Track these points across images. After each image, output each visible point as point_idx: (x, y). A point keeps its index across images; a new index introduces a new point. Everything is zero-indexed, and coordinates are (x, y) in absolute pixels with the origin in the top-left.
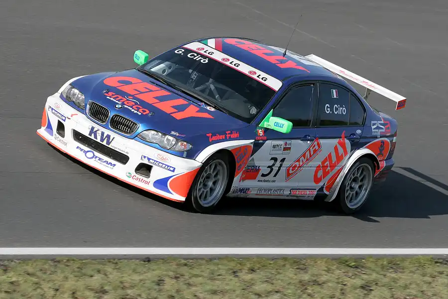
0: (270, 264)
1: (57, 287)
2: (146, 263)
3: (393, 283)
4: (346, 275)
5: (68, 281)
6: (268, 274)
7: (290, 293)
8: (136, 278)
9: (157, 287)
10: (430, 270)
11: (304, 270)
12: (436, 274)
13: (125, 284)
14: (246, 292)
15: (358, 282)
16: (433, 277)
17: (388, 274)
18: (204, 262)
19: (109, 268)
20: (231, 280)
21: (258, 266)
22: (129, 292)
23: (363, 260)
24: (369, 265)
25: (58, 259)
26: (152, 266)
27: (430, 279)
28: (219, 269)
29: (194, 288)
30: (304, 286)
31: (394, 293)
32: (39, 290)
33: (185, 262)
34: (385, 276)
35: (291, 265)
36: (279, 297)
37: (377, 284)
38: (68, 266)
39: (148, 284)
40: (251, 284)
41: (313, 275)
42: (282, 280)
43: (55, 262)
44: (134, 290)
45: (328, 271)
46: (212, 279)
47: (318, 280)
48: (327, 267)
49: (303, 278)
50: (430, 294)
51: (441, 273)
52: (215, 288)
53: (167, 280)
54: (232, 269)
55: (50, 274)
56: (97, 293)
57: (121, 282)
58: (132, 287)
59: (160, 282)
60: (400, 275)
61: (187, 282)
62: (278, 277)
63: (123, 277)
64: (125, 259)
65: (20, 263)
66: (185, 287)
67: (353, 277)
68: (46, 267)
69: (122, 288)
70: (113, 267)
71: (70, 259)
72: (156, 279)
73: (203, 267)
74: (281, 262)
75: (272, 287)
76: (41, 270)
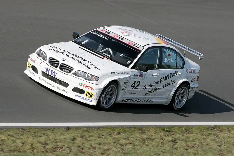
0: (128, 130)
1: (23, 142)
2: (67, 130)
3: (187, 139)
4: (164, 135)
5: (29, 139)
6: (126, 135)
7: (137, 144)
8: (62, 137)
9: (72, 142)
10: (205, 132)
11: (144, 133)
12: (208, 134)
13: (57, 140)
14: (116, 144)
15: (170, 139)
16: (206, 136)
17: (185, 135)
18: (95, 129)
19: (49, 133)
20: (108, 138)
21: (122, 131)
22: (59, 144)
23: (173, 128)
24: (175, 130)
25: (24, 128)
26: (71, 131)
27: (205, 137)
28: (103, 133)
29: (91, 142)
30: (144, 140)
31: (187, 144)
32: (15, 144)
33: (86, 129)
34: (183, 135)
35: (138, 131)
36: (131, 146)
37: (179, 139)
38: (29, 132)
39: (68, 140)
40: (118, 140)
41: (148, 135)
42: (133, 138)
43: (23, 130)
44: (61, 143)
45: (156, 133)
46: (99, 138)
47: (151, 138)
48: (155, 132)
49: (143, 137)
50: (205, 144)
51: (210, 134)
52: (100, 142)
53: (77, 138)
54: (108, 133)
55: (21, 136)
56: (43, 144)
57: (55, 140)
58: (60, 142)
59: (74, 139)
60: (190, 135)
61: (87, 139)
62: (131, 136)
63: (56, 137)
64: (58, 128)
65: (5, 130)
66: (86, 142)
67: (168, 136)
68: (19, 132)
69: (55, 142)
70: (51, 132)
71: (30, 128)
72: (72, 138)
73: (95, 132)
74: (133, 129)
75: (128, 141)
76: (16, 134)
